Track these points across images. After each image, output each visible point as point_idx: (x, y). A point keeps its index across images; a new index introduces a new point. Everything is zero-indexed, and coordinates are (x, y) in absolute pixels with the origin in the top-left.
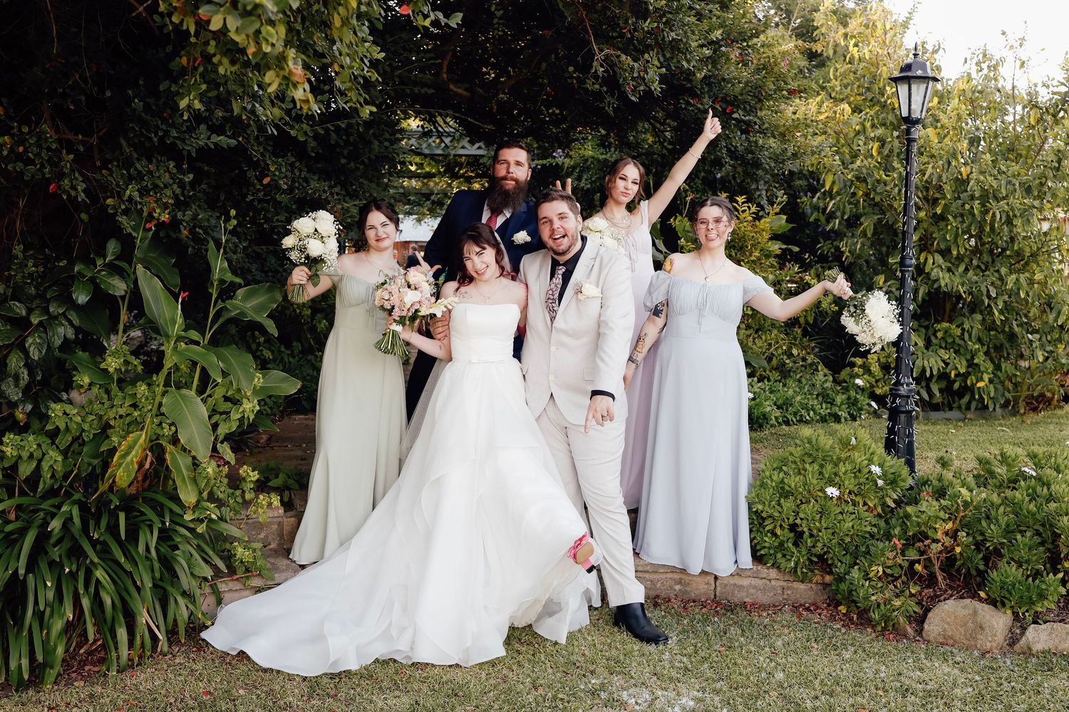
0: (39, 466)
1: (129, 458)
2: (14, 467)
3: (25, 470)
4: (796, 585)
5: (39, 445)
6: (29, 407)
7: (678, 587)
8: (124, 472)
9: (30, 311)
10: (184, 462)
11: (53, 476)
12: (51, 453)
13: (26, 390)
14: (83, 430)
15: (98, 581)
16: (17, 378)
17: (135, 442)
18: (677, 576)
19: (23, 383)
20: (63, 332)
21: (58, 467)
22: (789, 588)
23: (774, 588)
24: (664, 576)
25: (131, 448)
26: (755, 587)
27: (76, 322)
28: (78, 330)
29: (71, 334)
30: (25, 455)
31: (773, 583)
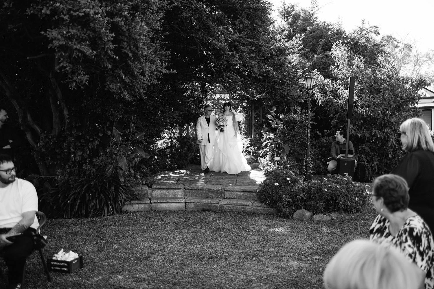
0: (90, 172)
1: (109, 171)
2: (85, 172)
3: (88, 172)
4: (271, 209)
5: (91, 167)
6: (89, 160)
7: (243, 209)
8: (108, 173)
9: (90, 138)
10: (121, 172)
11: (93, 175)
12: (93, 169)
13: (89, 155)
14: (101, 165)
15: (101, 197)
16: (86, 152)
17: (111, 167)
18: (242, 206)
19: (88, 154)
20: (96, 143)
21: (95, 172)
22: (269, 210)
23: (266, 210)
24: (239, 206)
25: (110, 168)
26: (261, 209)
27: (100, 140)
28: (100, 142)
29: (98, 143)
30: (87, 169)
31: (265, 208)
